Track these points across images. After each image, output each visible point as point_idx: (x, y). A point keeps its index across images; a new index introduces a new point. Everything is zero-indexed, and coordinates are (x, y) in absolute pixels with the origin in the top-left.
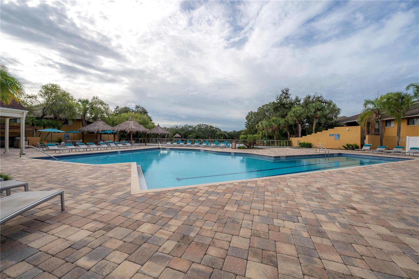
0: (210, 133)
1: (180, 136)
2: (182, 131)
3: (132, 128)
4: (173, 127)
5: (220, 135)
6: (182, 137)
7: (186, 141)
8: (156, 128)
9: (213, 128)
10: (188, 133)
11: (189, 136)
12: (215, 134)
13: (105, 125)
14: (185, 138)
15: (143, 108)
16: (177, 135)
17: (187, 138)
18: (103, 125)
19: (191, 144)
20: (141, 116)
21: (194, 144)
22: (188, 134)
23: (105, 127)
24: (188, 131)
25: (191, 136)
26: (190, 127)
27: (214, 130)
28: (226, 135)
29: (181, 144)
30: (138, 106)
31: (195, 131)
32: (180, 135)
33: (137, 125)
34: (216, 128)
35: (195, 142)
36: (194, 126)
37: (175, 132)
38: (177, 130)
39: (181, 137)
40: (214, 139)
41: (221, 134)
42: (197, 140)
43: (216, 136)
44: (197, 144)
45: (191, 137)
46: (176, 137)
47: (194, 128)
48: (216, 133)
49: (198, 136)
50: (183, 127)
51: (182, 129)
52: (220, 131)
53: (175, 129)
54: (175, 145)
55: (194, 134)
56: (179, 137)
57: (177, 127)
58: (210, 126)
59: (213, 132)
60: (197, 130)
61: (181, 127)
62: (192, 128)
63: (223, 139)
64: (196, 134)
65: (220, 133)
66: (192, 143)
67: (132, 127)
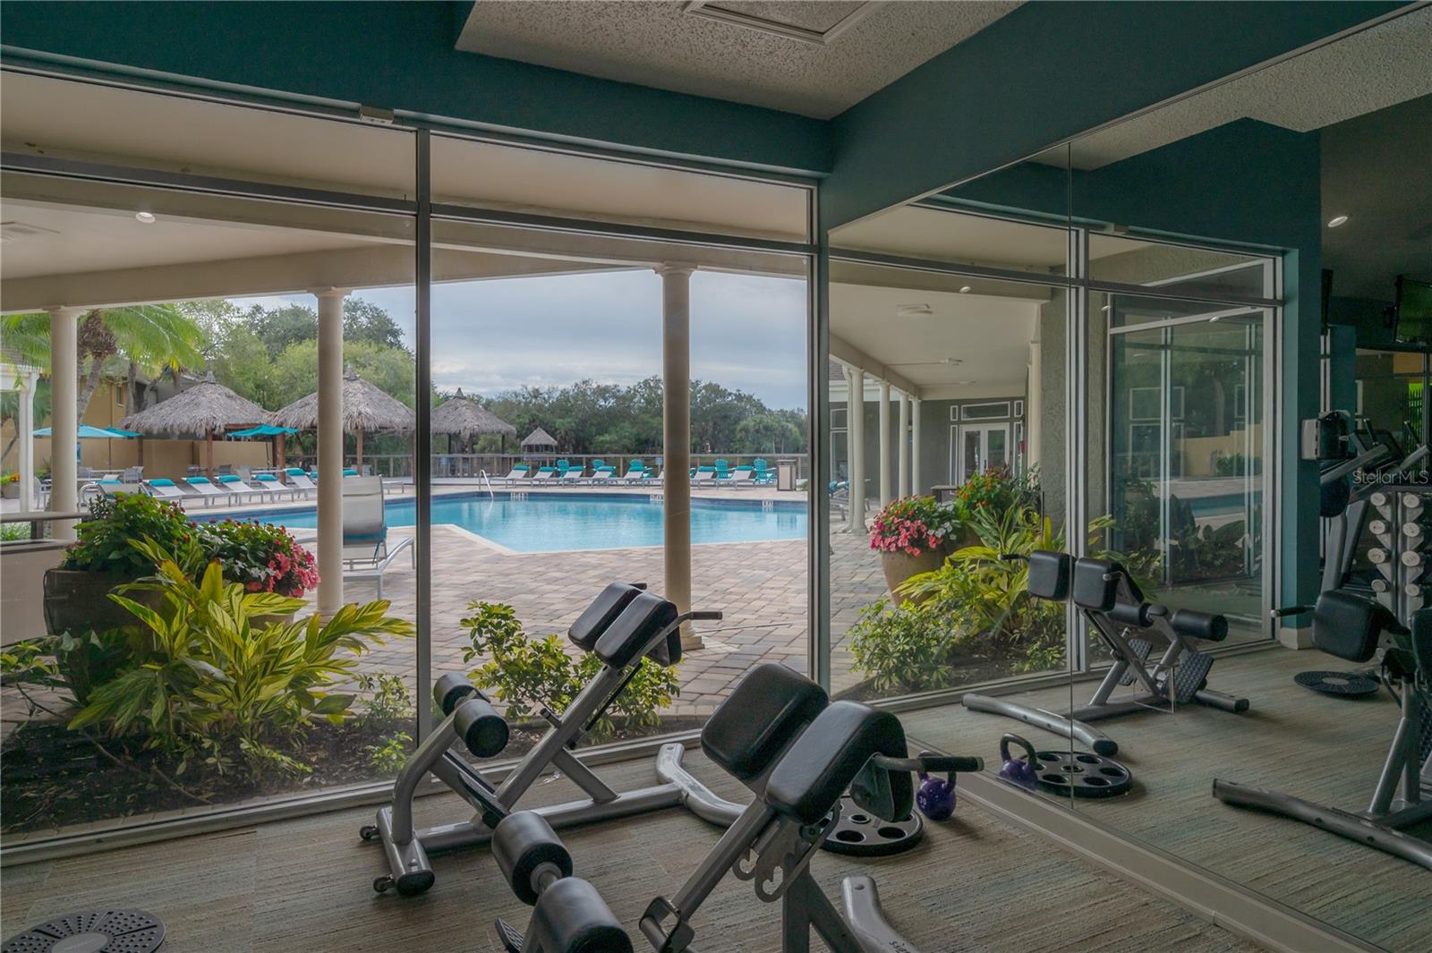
0: (707, 422)
1: (551, 441)
2: (560, 418)
3: (360, 414)
4: (516, 396)
5: (758, 431)
6: (563, 446)
7: (590, 466)
8: (450, 409)
9: (723, 394)
10: (592, 424)
11: (601, 438)
12: (735, 429)
13: (233, 402)
14: (580, 448)
15: (376, 309)
16: (539, 437)
17: (592, 450)
18: (228, 401)
19: (611, 476)
20: (382, 356)
21: (627, 476)
22: (594, 429)
23: (235, 409)
24: (596, 415)
25: (607, 437)
26: (603, 392)
27: (730, 407)
28: (791, 430)
29: (569, 475)
30: (356, 304)
31: (630, 414)
32: (553, 435)
33: (380, 400)
34: (739, 397)
35: (627, 468)
36: (624, 389)
37: (527, 421)
38: (540, 408)
39: (556, 447)
40: (732, 452)
41: (767, 428)
42: (636, 459)
43: (738, 436)
44: (637, 475)
45: (607, 446)
46: (530, 448)
47: (624, 398)
48: (736, 422)
49: (647, 441)
50: (564, 392)
51: (564, 405)
52: (761, 408)
53: (526, 403)
54: (544, 480)
55: (628, 430)
56: (547, 448)
57: (536, 394)
58: (704, 387)
59: (725, 417)
60: (640, 408)
61: (556, 395)
62: (614, 396)
63: (778, 451)
64: (634, 431)
65: (761, 422)
66: (616, 473)
67: (363, 411)
